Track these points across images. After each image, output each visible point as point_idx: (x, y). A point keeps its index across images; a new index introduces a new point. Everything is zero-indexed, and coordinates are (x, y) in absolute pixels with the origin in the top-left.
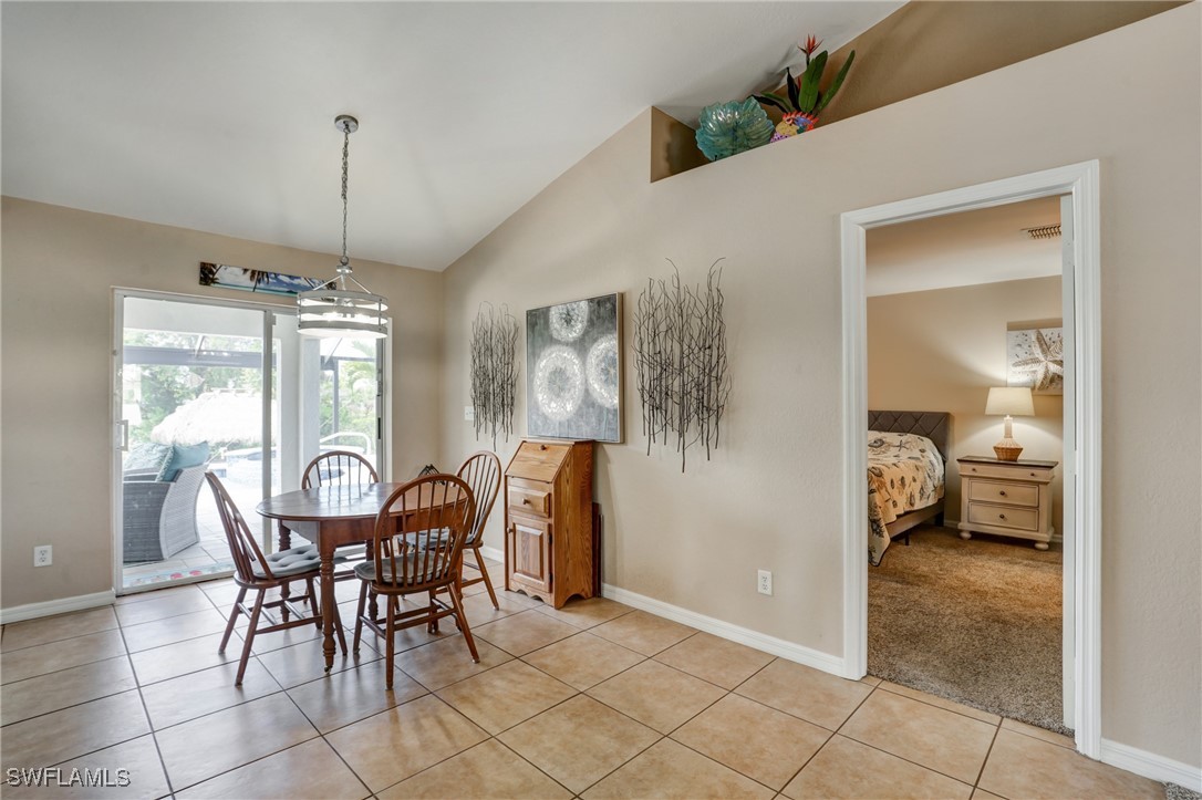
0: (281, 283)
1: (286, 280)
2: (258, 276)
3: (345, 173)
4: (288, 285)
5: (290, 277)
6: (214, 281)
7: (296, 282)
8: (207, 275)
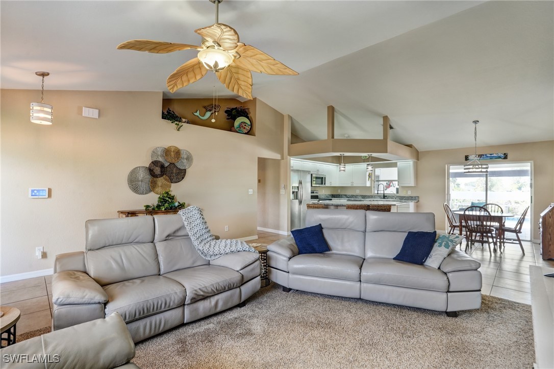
0: (487, 157)
1: (489, 155)
2: (480, 156)
3: (476, 130)
4: (490, 157)
5: (491, 154)
6: (468, 159)
7: (492, 155)
8: (467, 158)
